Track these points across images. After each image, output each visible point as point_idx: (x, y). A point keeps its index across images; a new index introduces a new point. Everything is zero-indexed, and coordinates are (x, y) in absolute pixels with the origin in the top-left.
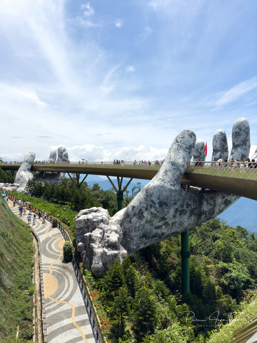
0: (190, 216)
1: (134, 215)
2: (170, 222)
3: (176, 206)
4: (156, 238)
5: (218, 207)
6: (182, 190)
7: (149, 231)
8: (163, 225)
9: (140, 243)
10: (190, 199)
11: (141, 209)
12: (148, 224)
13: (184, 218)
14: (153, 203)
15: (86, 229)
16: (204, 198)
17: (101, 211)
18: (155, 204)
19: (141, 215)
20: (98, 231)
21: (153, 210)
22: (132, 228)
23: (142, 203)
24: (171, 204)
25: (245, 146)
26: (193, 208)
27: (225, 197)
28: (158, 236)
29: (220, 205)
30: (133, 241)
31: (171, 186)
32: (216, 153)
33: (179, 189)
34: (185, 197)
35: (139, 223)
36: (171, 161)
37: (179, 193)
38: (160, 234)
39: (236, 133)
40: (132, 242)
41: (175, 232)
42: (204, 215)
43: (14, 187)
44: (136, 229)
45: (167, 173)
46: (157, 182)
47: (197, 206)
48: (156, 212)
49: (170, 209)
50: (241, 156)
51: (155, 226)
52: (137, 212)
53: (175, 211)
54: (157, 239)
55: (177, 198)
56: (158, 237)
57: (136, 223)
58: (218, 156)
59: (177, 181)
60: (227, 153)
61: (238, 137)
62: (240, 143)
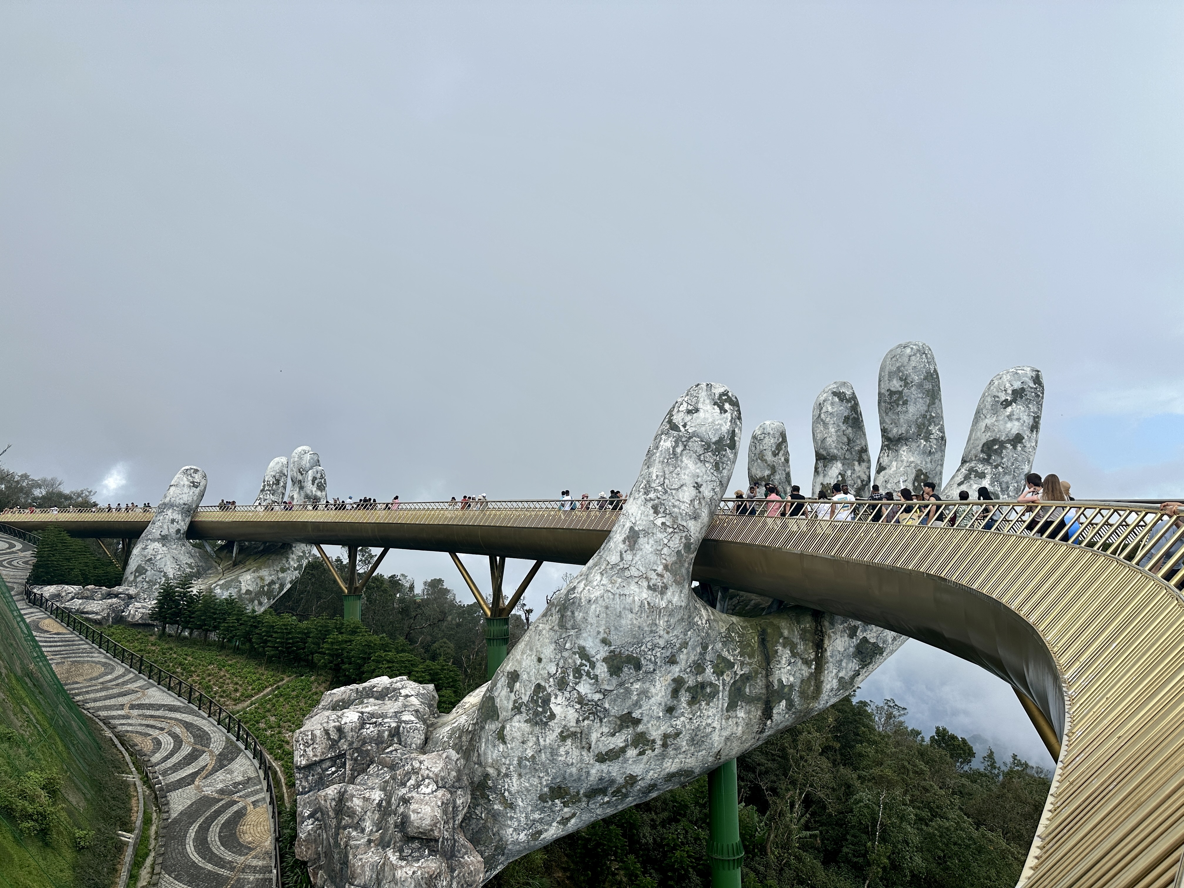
0: (732, 706)
1: (517, 709)
2: (656, 733)
3: (676, 671)
4: (606, 799)
5: (835, 671)
6: (696, 608)
7: (574, 770)
8: (627, 746)
9: (543, 818)
10: (727, 640)
11: (543, 684)
12: (569, 742)
13: (708, 717)
14: (584, 662)
15: (333, 769)
16: (781, 635)
17: (403, 692)
18: (593, 665)
19: (540, 709)
20: (378, 775)
21: (584, 688)
22: (508, 762)
23: (544, 660)
24: (656, 663)
25: (927, 439)
26: (741, 675)
27: (859, 631)
28: (610, 790)
29: (841, 661)
30: (515, 813)
31: (651, 592)
32: (825, 466)
33: (683, 604)
34: (707, 633)
35: (534, 739)
36: (651, 499)
37: (686, 617)
38: (621, 780)
39: (891, 393)
40: (511, 818)
41: (677, 772)
42: (784, 703)
43: (114, 600)
44: (526, 766)
45: (635, 542)
46: (598, 577)
47: (754, 666)
48: (597, 696)
49: (653, 682)
50: (912, 476)
51: (597, 752)
52: (525, 699)
53: (670, 689)
54: (608, 802)
55: (677, 637)
56: (614, 794)
57: (523, 743)
58: (835, 476)
59: (674, 573)
60: (864, 465)
61: (899, 409)
62: (907, 432)
